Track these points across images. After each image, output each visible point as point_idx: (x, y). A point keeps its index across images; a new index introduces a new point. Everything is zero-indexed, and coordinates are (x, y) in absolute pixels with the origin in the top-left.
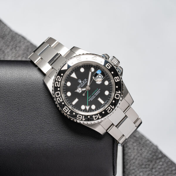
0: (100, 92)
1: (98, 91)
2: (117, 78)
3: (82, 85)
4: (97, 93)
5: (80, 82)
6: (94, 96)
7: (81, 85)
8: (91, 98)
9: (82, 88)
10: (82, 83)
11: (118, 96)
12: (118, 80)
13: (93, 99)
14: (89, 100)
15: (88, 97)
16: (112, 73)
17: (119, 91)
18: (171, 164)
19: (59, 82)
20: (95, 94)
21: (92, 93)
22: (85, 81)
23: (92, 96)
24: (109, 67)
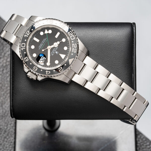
0: (39, 47)
1: (40, 47)
2: (27, 60)
3: (54, 50)
4: (41, 46)
5: (56, 52)
6: (43, 43)
7: (56, 50)
8: (45, 40)
9: (54, 47)
10: (55, 52)
11: (23, 46)
12: (25, 59)
13: (43, 40)
14: (46, 38)
15: (47, 41)
16: (31, 64)
17: (23, 50)
18: (146, 140)
19: (74, 48)
20: (42, 45)
21: (45, 45)
22: (53, 54)
23: (45, 42)
24: (35, 68)
